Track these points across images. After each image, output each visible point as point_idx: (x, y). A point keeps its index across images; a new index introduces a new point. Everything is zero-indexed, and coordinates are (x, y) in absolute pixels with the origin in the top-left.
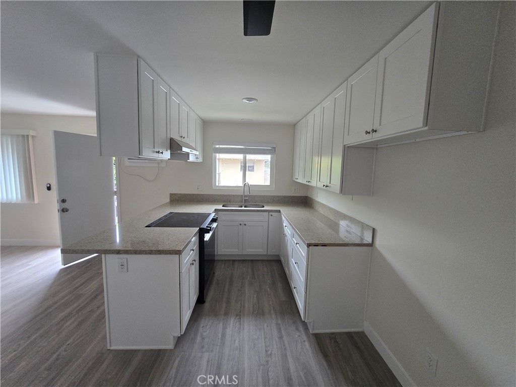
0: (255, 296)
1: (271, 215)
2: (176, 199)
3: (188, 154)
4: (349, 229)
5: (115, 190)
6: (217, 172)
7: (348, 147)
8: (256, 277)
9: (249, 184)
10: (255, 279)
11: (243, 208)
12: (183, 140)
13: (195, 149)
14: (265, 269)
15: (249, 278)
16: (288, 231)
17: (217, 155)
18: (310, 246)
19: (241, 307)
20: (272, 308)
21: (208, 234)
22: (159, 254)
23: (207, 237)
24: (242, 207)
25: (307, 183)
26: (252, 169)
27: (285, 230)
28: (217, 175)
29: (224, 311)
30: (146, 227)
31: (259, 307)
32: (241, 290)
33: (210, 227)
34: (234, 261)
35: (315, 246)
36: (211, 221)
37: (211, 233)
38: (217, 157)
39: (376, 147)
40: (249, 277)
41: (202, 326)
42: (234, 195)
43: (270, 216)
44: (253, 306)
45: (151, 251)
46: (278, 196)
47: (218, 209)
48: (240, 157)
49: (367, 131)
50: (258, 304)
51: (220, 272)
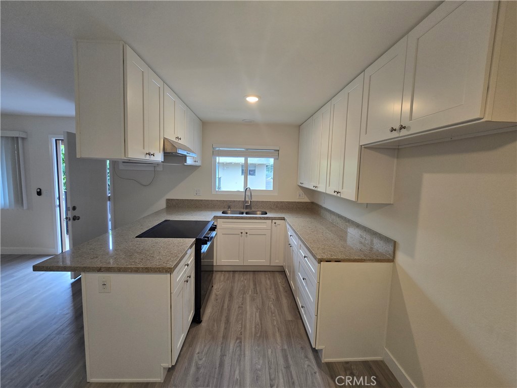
0: (258, 314)
1: (275, 223)
2: (174, 205)
3: (185, 157)
4: (363, 241)
5: (109, 195)
6: (217, 176)
7: (365, 148)
8: (258, 291)
9: (251, 189)
10: (257, 294)
11: (245, 215)
12: (180, 142)
13: (193, 152)
14: (268, 282)
15: (250, 293)
16: (294, 241)
17: (217, 158)
18: (321, 261)
19: (242, 328)
20: (277, 330)
21: (205, 246)
22: (147, 272)
23: (205, 248)
24: (243, 213)
25: (314, 188)
26: (252, 172)
27: (290, 239)
28: (217, 179)
29: (222, 334)
30: (136, 237)
31: (261, 327)
32: (242, 307)
33: (208, 238)
34: (234, 272)
35: (327, 261)
36: (209, 230)
37: (209, 244)
38: (217, 161)
39: (397, 147)
40: (250, 291)
41: (197, 352)
42: (234, 201)
43: (273, 223)
44: (256, 327)
45: (138, 268)
46: (282, 202)
47: (217, 216)
48: (241, 160)
49: (392, 128)
50: (261, 324)
51: (219, 286)
